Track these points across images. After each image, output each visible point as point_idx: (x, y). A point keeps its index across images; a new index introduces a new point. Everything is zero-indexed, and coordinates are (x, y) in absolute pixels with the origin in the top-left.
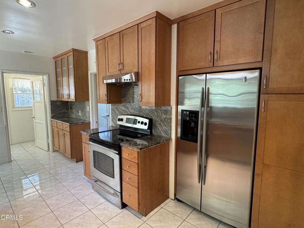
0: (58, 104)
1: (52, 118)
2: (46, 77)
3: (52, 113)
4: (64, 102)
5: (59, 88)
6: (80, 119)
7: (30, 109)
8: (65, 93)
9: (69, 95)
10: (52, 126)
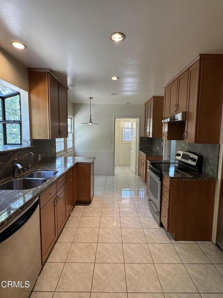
0: (145, 139)
1: (140, 150)
2: (138, 119)
3: (140, 146)
4: (149, 138)
5: (146, 127)
6: (157, 153)
7: (129, 143)
8: (148, 131)
9: (149, 132)
10: (139, 156)
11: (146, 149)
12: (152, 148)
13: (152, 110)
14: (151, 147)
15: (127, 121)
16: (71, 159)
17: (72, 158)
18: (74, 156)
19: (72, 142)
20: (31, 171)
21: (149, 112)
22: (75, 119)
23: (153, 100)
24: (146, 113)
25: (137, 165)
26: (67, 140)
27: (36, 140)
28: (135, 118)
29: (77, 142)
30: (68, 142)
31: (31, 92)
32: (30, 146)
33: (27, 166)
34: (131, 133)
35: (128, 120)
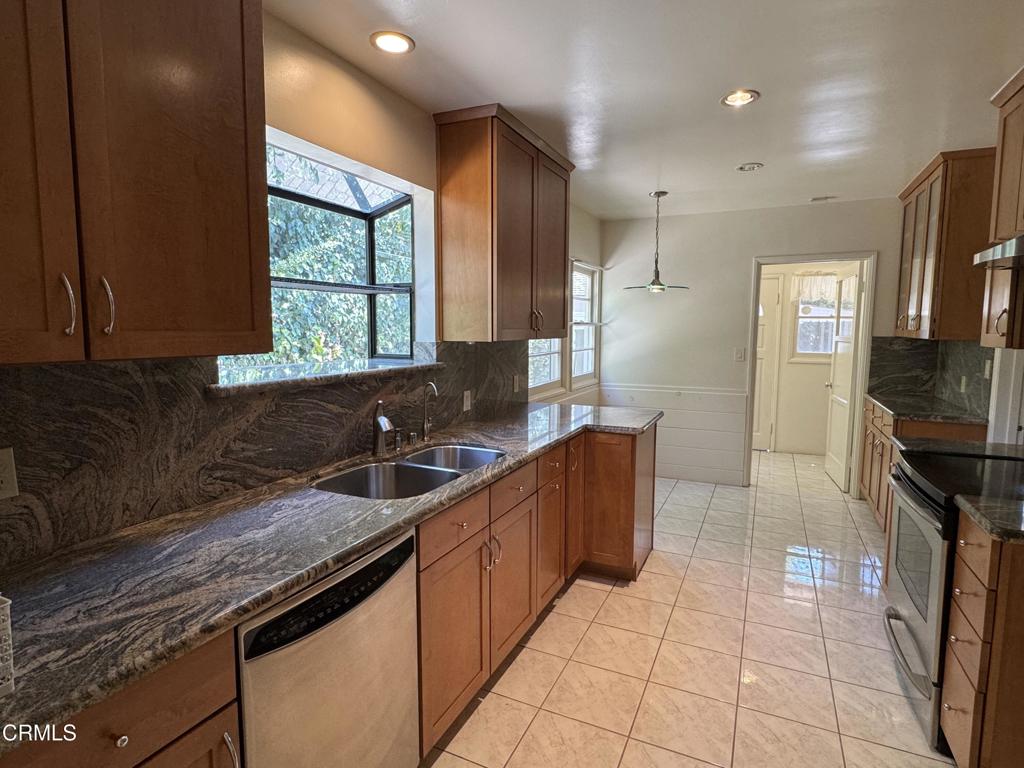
0: (896, 347)
1: (871, 391)
2: (868, 264)
4: (919, 343)
5: (903, 296)
6: (960, 409)
7: (825, 363)
8: (912, 312)
9: (919, 317)
10: (865, 418)
11: (900, 388)
12: (934, 385)
13: (935, 218)
14: (931, 383)
15: (817, 274)
16: (587, 415)
17: (589, 411)
18: (599, 406)
19: (591, 354)
20: (431, 443)
21: (921, 227)
22: (607, 274)
23: (939, 172)
24: (907, 235)
25: (854, 455)
26: (571, 348)
27: (455, 346)
28: (853, 258)
29: (610, 354)
30: (574, 353)
31: (443, 190)
32: (434, 362)
33: (421, 427)
34: (834, 321)
35: (825, 271)
